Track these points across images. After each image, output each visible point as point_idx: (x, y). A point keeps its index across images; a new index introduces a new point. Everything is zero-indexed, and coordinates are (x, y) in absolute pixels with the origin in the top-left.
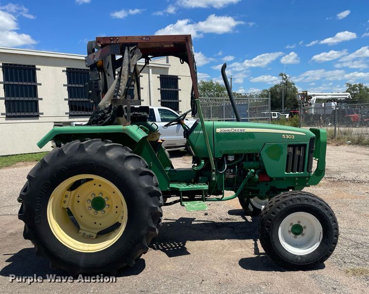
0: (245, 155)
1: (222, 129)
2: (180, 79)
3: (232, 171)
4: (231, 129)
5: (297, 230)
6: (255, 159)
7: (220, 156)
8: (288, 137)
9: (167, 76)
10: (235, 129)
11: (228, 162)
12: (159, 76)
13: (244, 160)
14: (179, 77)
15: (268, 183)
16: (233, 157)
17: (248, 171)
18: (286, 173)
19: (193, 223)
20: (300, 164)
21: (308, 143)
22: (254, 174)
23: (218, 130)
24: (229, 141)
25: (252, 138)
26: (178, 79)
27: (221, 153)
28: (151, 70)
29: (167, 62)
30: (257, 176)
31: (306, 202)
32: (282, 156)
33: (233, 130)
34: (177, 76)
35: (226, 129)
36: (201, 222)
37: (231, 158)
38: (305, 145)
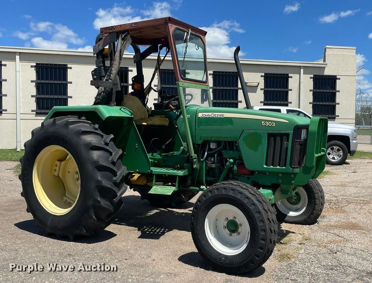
0: (225, 142)
1: (203, 114)
2: (339, 79)
3: (212, 159)
4: (211, 113)
5: (233, 226)
6: (235, 148)
7: (200, 142)
8: (268, 124)
9: (323, 76)
10: (214, 113)
11: (210, 149)
12: (312, 76)
13: (225, 148)
14: (338, 77)
15: (250, 177)
16: (215, 144)
17: (227, 161)
18: (265, 166)
20: (282, 158)
21: (291, 132)
22: (233, 164)
23: (200, 115)
24: (208, 127)
25: (231, 124)
26: (337, 79)
27: (201, 139)
28: (302, 70)
29: (324, 61)
30: (235, 168)
31: (231, 193)
32: (260, 146)
33: (213, 115)
34: (336, 76)
35: (207, 114)
37: (213, 146)
38: (287, 135)
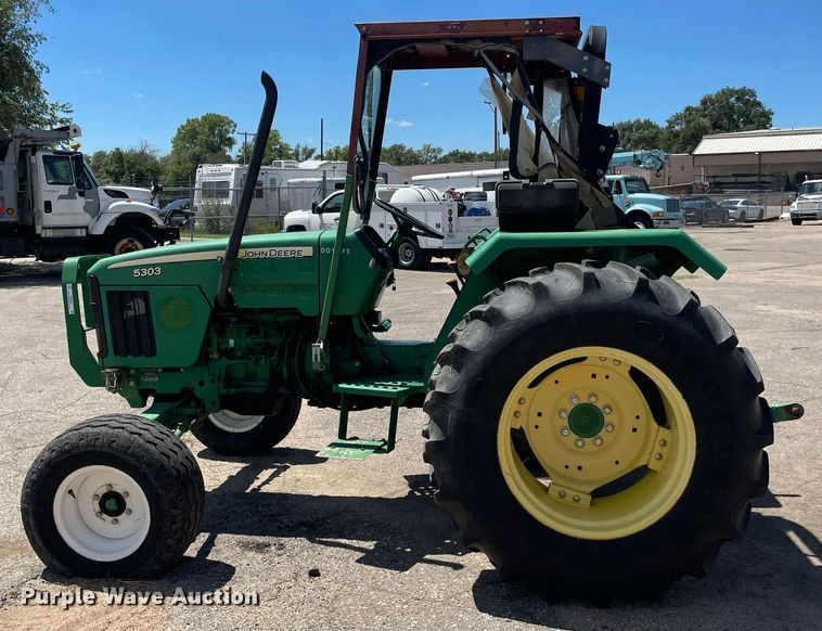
19: (370, 545)
36: (343, 541)
